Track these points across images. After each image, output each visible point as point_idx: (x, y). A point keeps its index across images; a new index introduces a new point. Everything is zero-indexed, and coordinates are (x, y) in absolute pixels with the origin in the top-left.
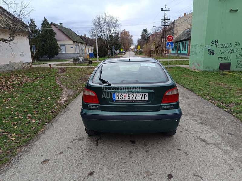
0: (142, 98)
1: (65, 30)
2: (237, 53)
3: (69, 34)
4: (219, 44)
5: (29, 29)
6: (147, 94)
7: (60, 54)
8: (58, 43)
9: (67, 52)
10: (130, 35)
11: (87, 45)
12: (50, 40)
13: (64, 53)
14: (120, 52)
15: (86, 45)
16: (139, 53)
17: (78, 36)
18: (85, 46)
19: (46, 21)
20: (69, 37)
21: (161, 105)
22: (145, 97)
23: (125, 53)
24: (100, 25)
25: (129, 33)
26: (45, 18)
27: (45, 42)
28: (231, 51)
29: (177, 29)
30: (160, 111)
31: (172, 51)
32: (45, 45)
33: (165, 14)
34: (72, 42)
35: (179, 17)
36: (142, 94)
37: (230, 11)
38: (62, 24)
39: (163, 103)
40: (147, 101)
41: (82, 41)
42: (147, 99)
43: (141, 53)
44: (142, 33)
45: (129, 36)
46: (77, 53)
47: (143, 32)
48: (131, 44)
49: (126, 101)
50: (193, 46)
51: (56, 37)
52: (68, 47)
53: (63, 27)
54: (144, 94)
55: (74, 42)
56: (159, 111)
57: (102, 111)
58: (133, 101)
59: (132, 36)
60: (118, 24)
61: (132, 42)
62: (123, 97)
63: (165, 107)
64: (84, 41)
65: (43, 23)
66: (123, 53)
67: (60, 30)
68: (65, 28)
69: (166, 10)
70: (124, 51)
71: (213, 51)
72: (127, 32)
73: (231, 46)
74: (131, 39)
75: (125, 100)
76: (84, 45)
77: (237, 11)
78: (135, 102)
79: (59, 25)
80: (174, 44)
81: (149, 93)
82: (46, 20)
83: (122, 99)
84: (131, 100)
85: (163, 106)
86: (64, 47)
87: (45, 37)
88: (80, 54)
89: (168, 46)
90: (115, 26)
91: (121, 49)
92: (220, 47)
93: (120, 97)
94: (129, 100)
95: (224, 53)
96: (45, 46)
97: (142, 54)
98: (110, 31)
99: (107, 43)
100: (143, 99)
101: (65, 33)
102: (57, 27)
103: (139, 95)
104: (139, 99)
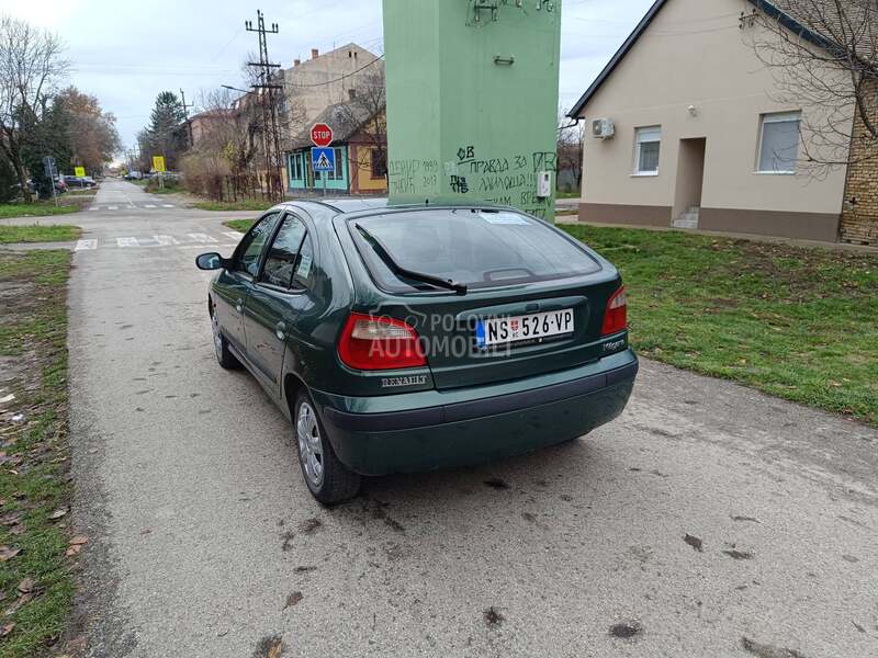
0: (559, 325)
2: (523, 189)
4: (477, 158)
6: (571, 311)
10: (103, 113)
14: (72, 184)
16: (162, 185)
21: (602, 340)
22: (567, 322)
23: (93, 184)
25: (94, 101)
28: (507, 182)
29: (303, 101)
30: (601, 360)
31: (292, 182)
33: (263, 44)
35: (297, 62)
36: (559, 313)
37: (496, 61)
39: (604, 336)
42: (571, 327)
43: (169, 188)
44: (155, 107)
45: (97, 115)
47: (159, 103)
48: (110, 148)
49: (519, 341)
50: (399, 166)
54: (564, 312)
56: (599, 359)
57: (439, 391)
58: (537, 339)
59: (111, 118)
60: (58, 63)
61: (116, 140)
62: (509, 328)
63: (609, 347)
66: (86, 184)
69: (262, 31)
70: (89, 179)
71: (463, 179)
72: (85, 97)
73: (505, 166)
74: (110, 127)
75: (515, 339)
77: (512, 62)
78: (543, 343)
80: (298, 156)
81: (577, 308)
83: (504, 338)
84: (531, 336)
85: (606, 342)
89: (320, 161)
90: (47, 70)
91: (76, 169)
92: (481, 170)
93: (500, 332)
94: (526, 337)
95: (492, 188)
97: (176, 191)
98: (22, 88)
99: (11, 140)
100: (563, 330)
103: (551, 317)
104: (553, 330)
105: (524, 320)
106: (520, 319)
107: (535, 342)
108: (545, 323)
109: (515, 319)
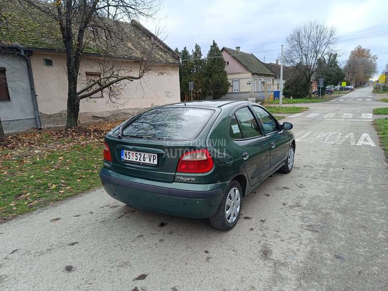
0: (150, 160)
1: (242, 56)
3: (248, 62)
5: (181, 61)
6: (156, 155)
7: (230, 93)
8: (229, 77)
9: (241, 91)
10: (372, 56)
11: (276, 78)
12: (217, 74)
13: (236, 91)
15: (274, 78)
17: (264, 64)
18: (273, 80)
19: (215, 46)
20: (246, 67)
21: (176, 174)
22: (154, 159)
24: (300, 43)
25: (369, 51)
26: (214, 41)
27: (211, 76)
30: (174, 183)
32: (210, 81)
34: (249, 75)
36: (150, 154)
38: (239, 47)
39: (178, 172)
40: (157, 166)
41: (268, 72)
42: (156, 162)
45: (369, 57)
46: (257, 92)
48: (371, 72)
51: (227, 69)
52: (244, 83)
53: (241, 52)
54: (153, 155)
55: (253, 74)
57: (114, 171)
59: (375, 58)
60: (333, 39)
62: (131, 155)
63: (182, 178)
64: (271, 71)
65: (211, 50)
66: (347, 89)
67: (234, 57)
68: (243, 53)
72: (365, 50)
74: (374, 62)
75: (133, 160)
76: (271, 79)
78: (142, 165)
79: (235, 49)
81: (159, 154)
82: (215, 44)
83: (129, 159)
84: (138, 161)
85: (179, 176)
86: (237, 83)
87: (211, 70)
88: (250, 93)
90: (328, 43)
93: (128, 156)
94: (136, 161)
96: (209, 83)
100: (152, 162)
101: (242, 61)
102: (230, 54)
103: (147, 155)
104: (147, 161)
105: (136, 154)
106: (135, 153)
107: (139, 164)
108: (144, 157)
109: (133, 152)
